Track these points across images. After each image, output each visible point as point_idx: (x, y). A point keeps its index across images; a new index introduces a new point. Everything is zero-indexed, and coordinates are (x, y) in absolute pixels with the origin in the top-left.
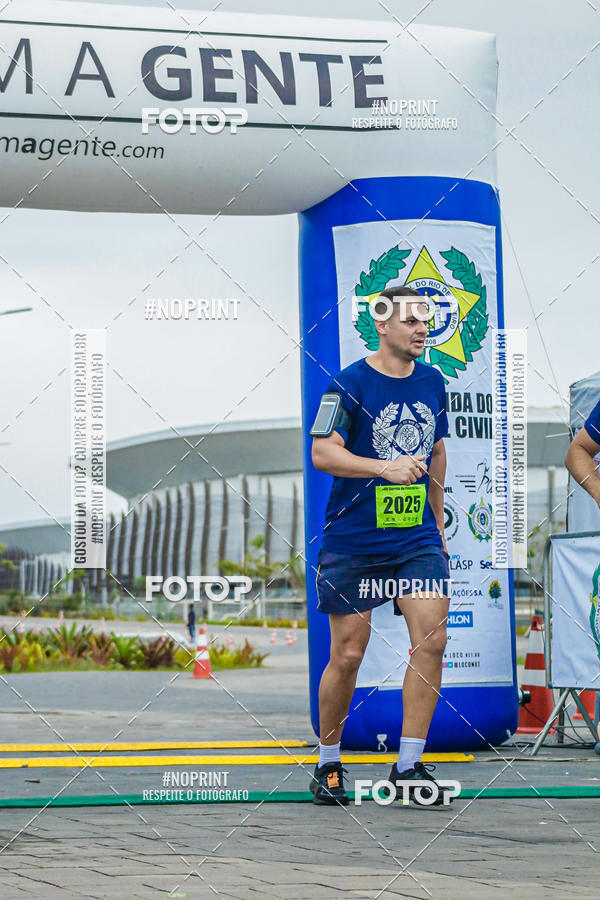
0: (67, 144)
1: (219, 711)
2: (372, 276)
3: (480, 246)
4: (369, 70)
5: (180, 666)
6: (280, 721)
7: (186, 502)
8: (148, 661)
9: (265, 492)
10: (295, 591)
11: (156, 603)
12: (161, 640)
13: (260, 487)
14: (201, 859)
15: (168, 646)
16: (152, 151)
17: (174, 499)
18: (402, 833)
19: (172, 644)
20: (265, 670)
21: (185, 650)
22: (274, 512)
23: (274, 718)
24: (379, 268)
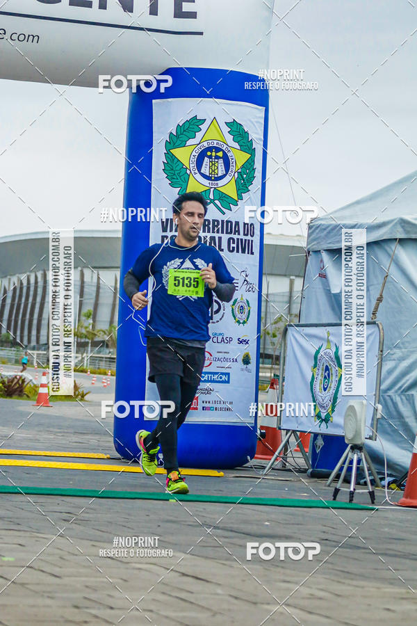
1: (51, 429)
2: (177, 136)
3: (252, 120)
5: (28, 396)
6: (93, 440)
7: (40, 283)
8: (6, 391)
9: (95, 280)
10: (111, 350)
11: (14, 352)
12: (16, 377)
13: (92, 277)
14: (28, 534)
15: (20, 382)
16: (31, 38)
17: (32, 281)
18: (169, 525)
19: (23, 381)
20: (86, 403)
21: (32, 385)
22: (100, 295)
23: (89, 437)
24: (182, 131)
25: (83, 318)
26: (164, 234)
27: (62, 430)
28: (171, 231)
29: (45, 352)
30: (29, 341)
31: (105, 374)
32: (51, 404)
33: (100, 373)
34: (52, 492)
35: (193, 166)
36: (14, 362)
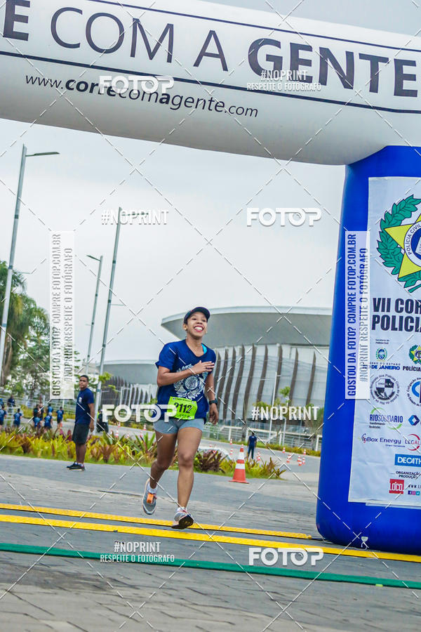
0: (191, 100)
1: (250, 506)
2: (393, 215)
4: (407, 70)
5: (223, 472)
6: (292, 519)
7: (239, 359)
8: (202, 466)
9: (293, 357)
10: (307, 429)
11: (209, 427)
12: (212, 452)
13: (290, 354)
14: (236, 613)
15: (216, 457)
16: (249, 111)
17: (230, 355)
18: (377, 610)
19: (219, 456)
20: (281, 481)
21: (228, 461)
22: (298, 372)
23: (289, 516)
24: (398, 210)
25: (280, 395)
26: (376, 313)
27: (260, 508)
28: (383, 310)
29: (241, 428)
30: (225, 416)
31: (301, 452)
32: (247, 480)
33: (295, 452)
34: (257, 571)
35: (408, 245)
36: (209, 436)
